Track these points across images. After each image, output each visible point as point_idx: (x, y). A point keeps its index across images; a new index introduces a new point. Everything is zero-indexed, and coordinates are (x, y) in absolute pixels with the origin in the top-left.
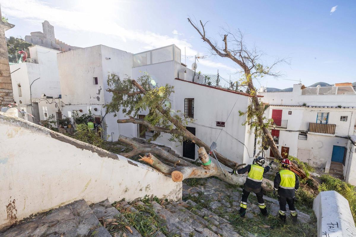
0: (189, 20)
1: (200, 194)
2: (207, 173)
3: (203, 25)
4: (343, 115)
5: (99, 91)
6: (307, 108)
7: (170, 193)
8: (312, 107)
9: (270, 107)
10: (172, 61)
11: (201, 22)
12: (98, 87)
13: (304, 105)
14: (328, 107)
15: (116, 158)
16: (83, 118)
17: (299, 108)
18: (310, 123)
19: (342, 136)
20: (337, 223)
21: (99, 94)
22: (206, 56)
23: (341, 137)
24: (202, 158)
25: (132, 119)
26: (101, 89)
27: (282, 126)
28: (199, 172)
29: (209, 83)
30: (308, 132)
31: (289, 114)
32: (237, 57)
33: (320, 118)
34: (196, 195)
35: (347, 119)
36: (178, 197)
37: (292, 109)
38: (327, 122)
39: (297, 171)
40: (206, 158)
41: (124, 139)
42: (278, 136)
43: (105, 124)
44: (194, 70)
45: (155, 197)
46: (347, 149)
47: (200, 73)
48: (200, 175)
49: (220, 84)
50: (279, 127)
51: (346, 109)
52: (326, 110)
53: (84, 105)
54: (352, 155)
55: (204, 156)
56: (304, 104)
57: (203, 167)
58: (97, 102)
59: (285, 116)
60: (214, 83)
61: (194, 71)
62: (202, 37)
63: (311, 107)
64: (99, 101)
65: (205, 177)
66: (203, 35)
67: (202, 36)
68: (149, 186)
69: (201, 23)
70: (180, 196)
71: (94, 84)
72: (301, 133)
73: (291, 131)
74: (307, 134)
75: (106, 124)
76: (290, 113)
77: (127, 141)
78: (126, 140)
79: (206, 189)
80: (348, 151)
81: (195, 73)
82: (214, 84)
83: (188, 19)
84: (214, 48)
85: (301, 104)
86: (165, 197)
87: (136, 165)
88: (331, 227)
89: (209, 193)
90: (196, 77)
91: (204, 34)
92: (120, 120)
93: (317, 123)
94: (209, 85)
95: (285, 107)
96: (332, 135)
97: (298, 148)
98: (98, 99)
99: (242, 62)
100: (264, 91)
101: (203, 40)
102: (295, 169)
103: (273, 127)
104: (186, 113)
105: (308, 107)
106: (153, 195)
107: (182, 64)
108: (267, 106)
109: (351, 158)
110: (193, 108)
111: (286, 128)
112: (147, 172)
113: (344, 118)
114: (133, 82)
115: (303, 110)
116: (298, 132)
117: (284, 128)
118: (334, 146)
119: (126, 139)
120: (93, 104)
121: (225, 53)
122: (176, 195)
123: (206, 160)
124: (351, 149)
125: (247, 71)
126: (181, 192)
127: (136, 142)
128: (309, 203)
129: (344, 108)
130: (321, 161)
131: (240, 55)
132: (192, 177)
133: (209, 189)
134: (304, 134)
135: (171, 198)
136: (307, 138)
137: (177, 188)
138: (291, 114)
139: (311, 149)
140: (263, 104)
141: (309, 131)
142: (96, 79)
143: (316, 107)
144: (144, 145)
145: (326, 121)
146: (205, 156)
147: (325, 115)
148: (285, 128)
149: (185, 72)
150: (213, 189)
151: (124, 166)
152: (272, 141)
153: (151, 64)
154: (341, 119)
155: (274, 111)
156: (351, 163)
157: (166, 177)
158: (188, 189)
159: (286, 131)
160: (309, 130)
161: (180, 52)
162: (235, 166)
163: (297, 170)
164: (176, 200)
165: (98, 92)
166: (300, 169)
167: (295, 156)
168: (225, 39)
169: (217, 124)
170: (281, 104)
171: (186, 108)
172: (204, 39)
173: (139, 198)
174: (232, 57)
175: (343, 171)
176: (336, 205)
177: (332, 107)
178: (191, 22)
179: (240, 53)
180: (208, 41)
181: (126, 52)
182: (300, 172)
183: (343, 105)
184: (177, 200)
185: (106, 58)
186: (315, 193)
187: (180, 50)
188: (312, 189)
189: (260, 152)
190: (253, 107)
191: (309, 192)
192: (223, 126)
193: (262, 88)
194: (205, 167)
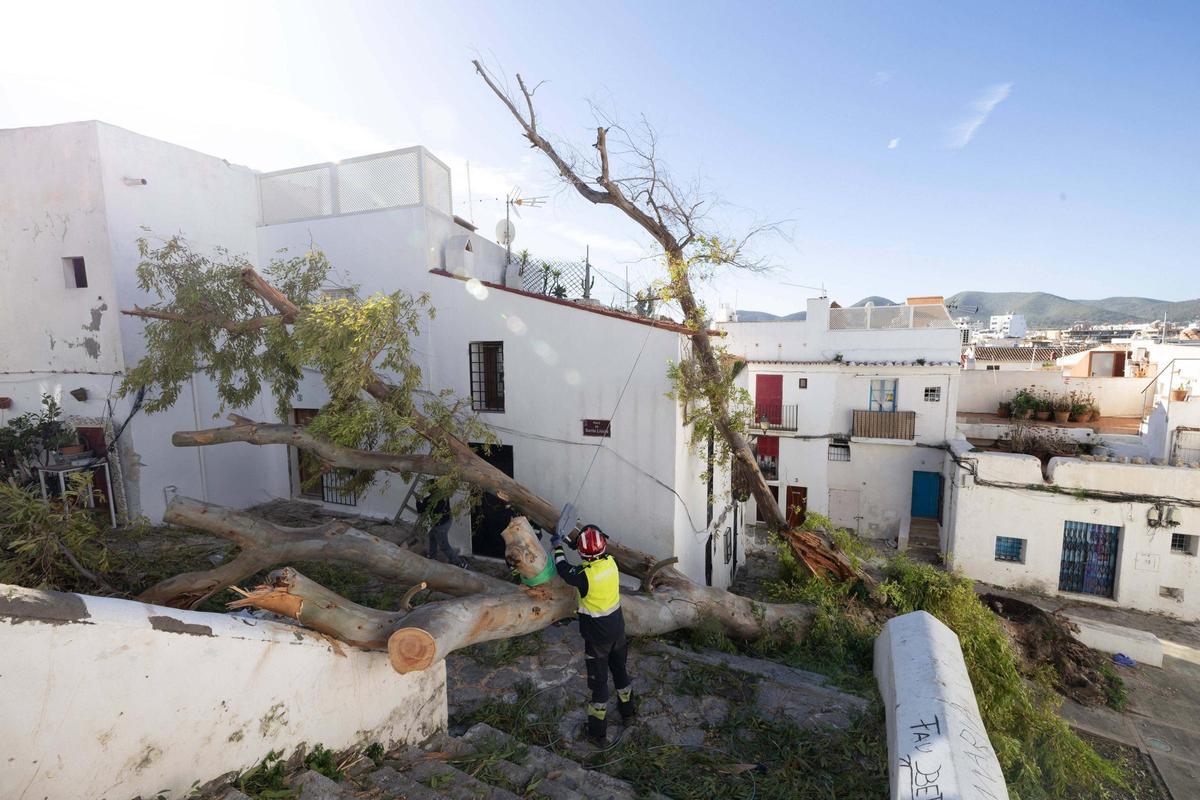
0: (479, 69)
1: (524, 690)
2: (543, 611)
3: (529, 92)
4: (930, 385)
5: (96, 315)
6: (845, 368)
7: (391, 719)
8: (858, 364)
9: (750, 366)
10: (416, 205)
11: (519, 79)
12: (88, 298)
13: (838, 359)
14: (894, 363)
15: (79, 614)
16: (18, 435)
17: (826, 368)
18: (854, 411)
19: (932, 445)
20: (936, 717)
21: (95, 326)
22: (544, 200)
23: (929, 446)
24: (519, 561)
25: (243, 429)
26: (104, 307)
27: (784, 424)
28: (509, 613)
29: (560, 291)
30: (853, 439)
31: (800, 387)
32: (641, 205)
33: (876, 395)
34: (510, 698)
35: (938, 396)
36: (428, 725)
37: (808, 372)
38: (894, 406)
39: (828, 559)
40: (534, 557)
41: (192, 515)
42: (775, 455)
43: (128, 453)
44: (503, 246)
45: (317, 748)
46: (944, 479)
47: (525, 256)
48: (513, 626)
49: (594, 294)
50: (776, 429)
51: (936, 369)
52: (889, 373)
53: (20, 377)
54: (957, 494)
55: (525, 552)
56: (838, 357)
57: (526, 592)
58: (89, 363)
59: (790, 394)
60: (573, 291)
61: (505, 247)
62: (526, 133)
63: (853, 364)
64: (96, 357)
65: (533, 628)
66: (529, 123)
67: (526, 126)
68: (280, 711)
69: (521, 83)
70: (441, 714)
71: (67, 286)
72: (836, 440)
73: (809, 437)
74: (850, 444)
75: (135, 455)
76: (803, 384)
77: (212, 519)
78: (205, 516)
79: (548, 667)
80: (948, 483)
81: (508, 255)
82: (574, 293)
83: (475, 62)
84: (566, 171)
85: (831, 356)
86: (366, 739)
87: (206, 631)
88: (922, 736)
89: (555, 682)
90: (512, 270)
91: (533, 120)
92: (188, 433)
93: (872, 409)
94: (559, 296)
95: (790, 368)
96: (908, 442)
97: (828, 486)
98: (92, 348)
99: (657, 221)
100: (731, 319)
101: (529, 143)
102: (822, 553)
103: (760, 428)
104: (476, 396)
105: (848, 363)
106: (304, 743)
107: (458, 221)
108: (740, 366)
109: (955, 504)
110: (502, 375)
111: (796, 430)
112: (268, 651)
113: (931, 393)
114: (245, 278)
115: (835, 372)
116: (827, 439)
117: (789, 430)
118: (915, 473)
119: (205, 512)
120: (65, 372)
121: (602, 189)
122: (421, 717)
123: (534, 564)
124: (952, 478)
125: (673, 249)
126: (441, 703)
127: (252, 522)
128: (865, 654)
129: (931, 364)
130: (887, 519)
131: (651, 200)
132: (483, 637)
133: (559, 665)
134: (840, 443)
135: (399, 734)
136: (849, 454)
137: (422, 690)
138: (805, 387)
139: (862, 487)
140: (725, 358)
141: (853, 435)
142: (78, 265)
143: (866, 364)
144: (292, 529)
145: (891, 403)
146: (532, 549)
147: (889, 387)
148: (793, 430)
149: (468, 249)
150: (571, 662)
151: (125, 647)
152: (756, 473)
153: (336, 214)
154: (926, 395)
155: (761, 379)
156: (955, 518)
157: (367, 653)
158: (477, 681)
159: (796, 437)
160: (853, 432)
161: (449, 175)
162: (647, 567)
163: (827, 555)
164: (421, 738)
165: (89, 320)
166: (834, 554)
167: (824, 513)
168: (600, 143)
169: (585, 428)
170: (779, 356)
171: (476, 377)
172: (532, 140)
173: (227, 775)
174: (626, 205)
175: (939, 541)
176: (931, 657)
177: (903, 364)
178: (484, 76)
179: (650, 194)
180: (547, 147)
181: (225, 161)
182: (834, 560)
183: (928, 358)
184: (424, 739)
185: (125, 179)
186: (877, 620)
187: (448, 170)
188: (870, 608)
189: (728, 509)
190: (697, 368)
191: (863, 619)
192: (602, 435)
193: (725, 310)
194: (533, 592)
